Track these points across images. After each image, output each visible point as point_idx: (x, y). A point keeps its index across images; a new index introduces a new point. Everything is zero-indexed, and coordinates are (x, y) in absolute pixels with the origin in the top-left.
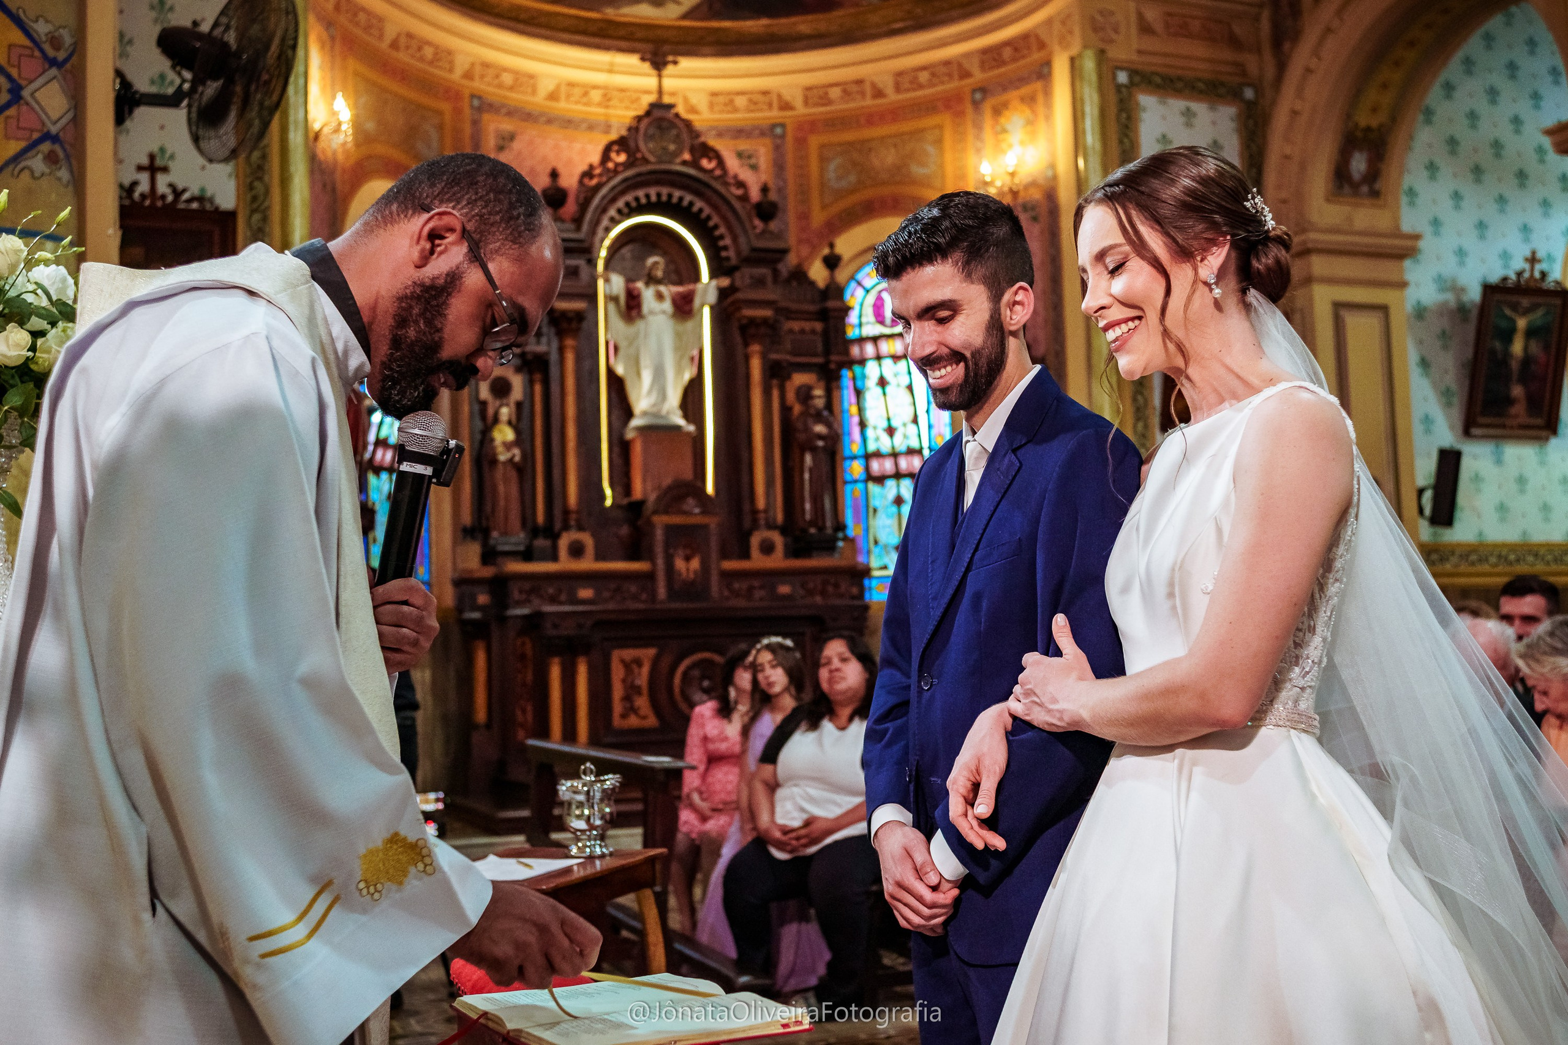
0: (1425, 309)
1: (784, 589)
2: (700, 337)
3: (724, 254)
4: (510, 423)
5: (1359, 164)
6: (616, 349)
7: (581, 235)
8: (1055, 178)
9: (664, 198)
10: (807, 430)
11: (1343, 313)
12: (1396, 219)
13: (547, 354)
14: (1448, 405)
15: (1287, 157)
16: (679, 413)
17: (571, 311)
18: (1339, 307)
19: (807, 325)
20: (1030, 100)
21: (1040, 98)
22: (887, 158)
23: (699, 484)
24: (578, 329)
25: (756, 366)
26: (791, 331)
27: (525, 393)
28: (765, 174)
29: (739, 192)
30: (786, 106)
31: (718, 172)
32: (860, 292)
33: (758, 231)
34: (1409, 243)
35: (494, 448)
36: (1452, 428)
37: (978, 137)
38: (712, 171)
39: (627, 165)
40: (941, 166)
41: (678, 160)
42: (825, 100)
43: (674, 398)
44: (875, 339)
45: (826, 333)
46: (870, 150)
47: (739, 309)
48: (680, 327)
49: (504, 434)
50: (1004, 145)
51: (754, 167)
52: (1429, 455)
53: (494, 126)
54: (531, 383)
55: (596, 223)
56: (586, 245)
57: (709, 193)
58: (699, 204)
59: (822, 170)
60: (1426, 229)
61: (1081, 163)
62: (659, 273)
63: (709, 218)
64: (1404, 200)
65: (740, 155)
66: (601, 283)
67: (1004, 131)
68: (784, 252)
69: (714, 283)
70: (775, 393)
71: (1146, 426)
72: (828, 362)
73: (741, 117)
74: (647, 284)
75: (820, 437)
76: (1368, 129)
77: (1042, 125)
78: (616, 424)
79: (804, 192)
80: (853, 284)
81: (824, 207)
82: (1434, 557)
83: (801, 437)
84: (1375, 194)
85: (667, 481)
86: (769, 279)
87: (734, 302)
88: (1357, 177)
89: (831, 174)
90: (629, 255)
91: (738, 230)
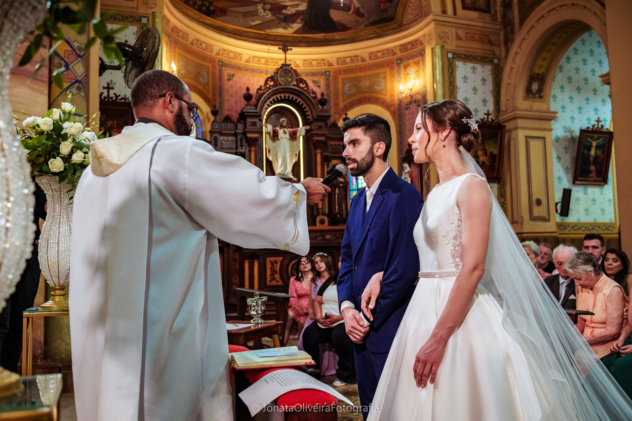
0: (559, 138)
1: (328, 237)
2: (299, 147)
3: (308, 117)
5: (535, 87)
6: (269, 151)
7: (257, 111)
8: (426, 91)
9: (287, 98)
11: (529, 139)
12: (549, 107)
13: (245, 152)
14: (568, 173)
15: (509, 84)
16: (291, 174)
17: (254, 137)
18: (527, 137)
19: (337, 143)
20: (417, 63)
21: (421, 63)
22: (366, 83)
24: (256, 144)
25: (319, 157)
26: (331, 145)
28: (323, 89)
29: (314, 95)
30: (330, 65)
31: (306, 88)
33: (320, 109)
34: (553, 115)
36: (568, 181)
37: (399, 76)
38: (304, 88)
39: (274, 86)
40: (386, 87)
41: (292, 84)
42: (344, 63)
43: (289, 168)
46: (360, 80)
47: (313, 137)
48: (292, 143)
50: (408, 79)
51: (319, 86)
52: (560, 190)
53: (227, 72)
55: (263, 106)
56: (259, 114)
57: (302, 95)
58: (299, 100)
59: (343, 87)
60: (559, 110)
61: (435, 86)
63: (302, 104)
64: (552, 99)
65: (314, 82)
66: (264, 127)
67: (408, 74)
68: (329, 117)
69: (304, 127)
70: (326, 167)
73: (314, 69)
74: (280, 128)
75: (341, 183)
76: (538, 74)
77: (421, 72)
79: (336, 95)
81: (344, 100)
82: (562, 227)
84: (541, 97)
86: (324, 127)
87: (312, 134)
88: (534, 91)
89: (346, 89)
90: (274, 118)
91: (313, 109)
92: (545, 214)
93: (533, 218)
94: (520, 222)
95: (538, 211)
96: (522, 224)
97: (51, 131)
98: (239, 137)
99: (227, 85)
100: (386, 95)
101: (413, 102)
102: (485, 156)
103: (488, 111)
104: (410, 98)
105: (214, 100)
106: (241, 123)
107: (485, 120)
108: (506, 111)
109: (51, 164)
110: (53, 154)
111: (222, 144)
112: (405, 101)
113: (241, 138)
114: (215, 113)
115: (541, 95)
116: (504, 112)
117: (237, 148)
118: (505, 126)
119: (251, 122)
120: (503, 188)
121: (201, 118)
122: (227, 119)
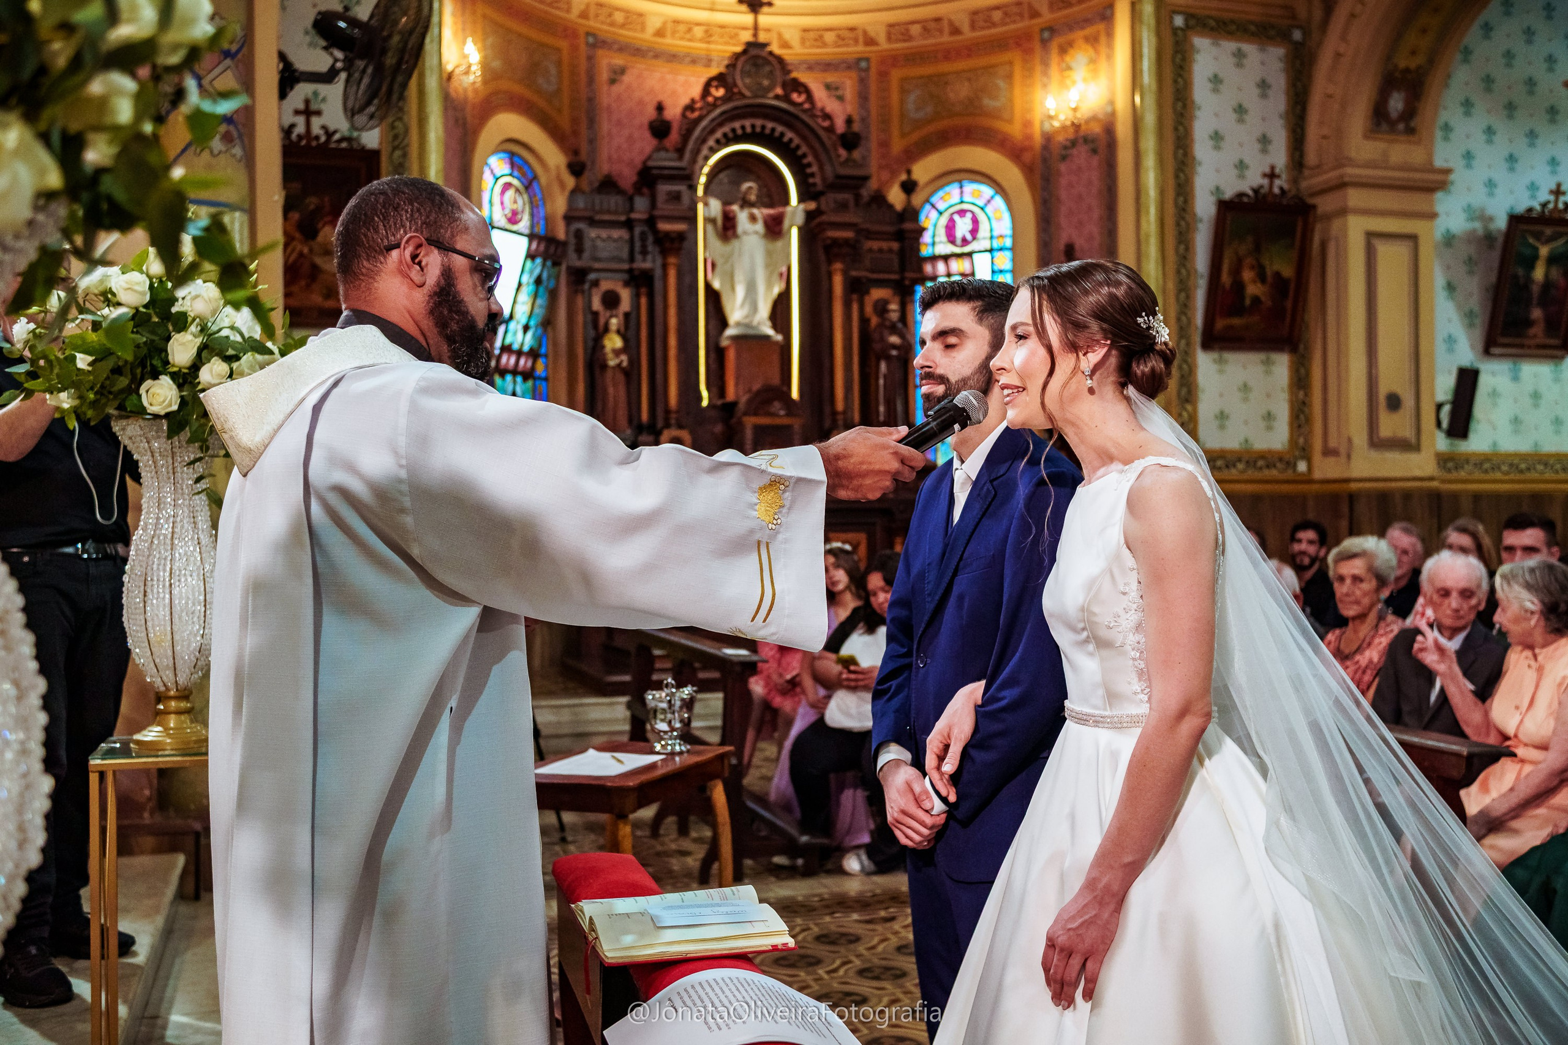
0: (1454, 236)
2: (788, 255)
3: (811, 180)
4: (618, 332)
5: (1396, 103)
6: (714, 265)
7: (683, 164)
8: (1113, 114)
9: (758, 130)
10: (883, 340)
11: (1374, 241)
12: (1430, 155)
13: (652, 270)
14: (1471, 325)
15: (1330, 96)
16: (769, 323)
17: (674, 232)
18: (1370, 236)
19: (885, 245)
20: (1093, 40)
21: (1103, 39)
22: (961, 91)
23: (785, 389)
24: (679, 249)
25: (838, 281)
26: (871, 250)
27: (632, 306)
28: (851, 108)
29: (826, 124)
30: (870, 42)
31: (807, 106)
32: (934, 214)
33: (842, 159)
34: (1440, 177)
35: (604, 355)
36: (1472, 347)
37: (1045, 73)
38: (801, 104)
39: (725, 99)
40: (1011, 100)
41: (771, 95)
42: (906, 36)
43: (764, 310)
44: (946, 258)
45: (902, 253)
46: (946, 83)
47: (824, 230)
48: (771, 246)
49: (613, 342)
50: (1068, 82)
51: (841, 98)
52: (1449, 372)
53: (607, 61)
54: (636, 297)
55: (697, 152)
56: (687, 172)
57: (799, 125)
58: (789, 135)
59: (902, 102)
60: (1458, 163)
61: (1137, 99)
62: (753, 197)
63: (798, 147)
64: (1439, 134)
65: (828, 88)
66: (700, 207)
67: (1069, 68)
68: (866, 178)
69: (802, 206)
70: (855, 307)
71: (1188, 344)
72: (903, 279)
73: (830, 51)
74: (742, 207)
75: (894, 347)
76: (1407, 70)
77: (1103, 64)
78: (713, 332)
79: (885, 122)
80: (928, 207)
81: (903, 135)
82: (1450, 465)
83: (877, 346)
84: (1411, 131)
85: (756, 387)
86: (852, 203)
87: (820, 224)
88: (1394, 115)
89: (910, 105)
90: (726, 180)
91: (823, 157)
92: (1408, 433)
93: (1377, 443)
94: (1343, 450)
95: (1390, 425)
96: (1349, 457)
97: (145, 306)
98: (637, 231)
99: (607, 96)
100: (1010, 121)
101: (1081, 141)
102: (1259, 285)
103: (1273, 168)
104: (1072, 130)
105: (576, 133)
106: (641, 194)
107: (1263, 191)
108: (1318, 166)
109: (147, 391)
110: (151, 365)
111: (594, 247)
112: (1061, 138)
113: (643, 234)
114: (576, 169)
115: (1412, 124)
116: (1312, 169)
117: (632, 259)
118: (1314, 207)
119: (669, 193)
120: (1303, 365)
121: (543, 180)
122: (608, 185)
